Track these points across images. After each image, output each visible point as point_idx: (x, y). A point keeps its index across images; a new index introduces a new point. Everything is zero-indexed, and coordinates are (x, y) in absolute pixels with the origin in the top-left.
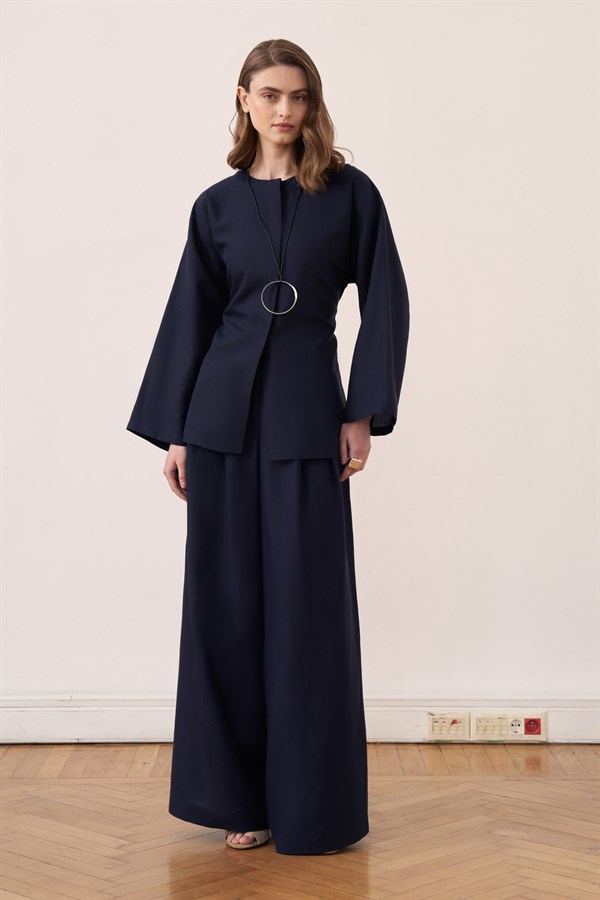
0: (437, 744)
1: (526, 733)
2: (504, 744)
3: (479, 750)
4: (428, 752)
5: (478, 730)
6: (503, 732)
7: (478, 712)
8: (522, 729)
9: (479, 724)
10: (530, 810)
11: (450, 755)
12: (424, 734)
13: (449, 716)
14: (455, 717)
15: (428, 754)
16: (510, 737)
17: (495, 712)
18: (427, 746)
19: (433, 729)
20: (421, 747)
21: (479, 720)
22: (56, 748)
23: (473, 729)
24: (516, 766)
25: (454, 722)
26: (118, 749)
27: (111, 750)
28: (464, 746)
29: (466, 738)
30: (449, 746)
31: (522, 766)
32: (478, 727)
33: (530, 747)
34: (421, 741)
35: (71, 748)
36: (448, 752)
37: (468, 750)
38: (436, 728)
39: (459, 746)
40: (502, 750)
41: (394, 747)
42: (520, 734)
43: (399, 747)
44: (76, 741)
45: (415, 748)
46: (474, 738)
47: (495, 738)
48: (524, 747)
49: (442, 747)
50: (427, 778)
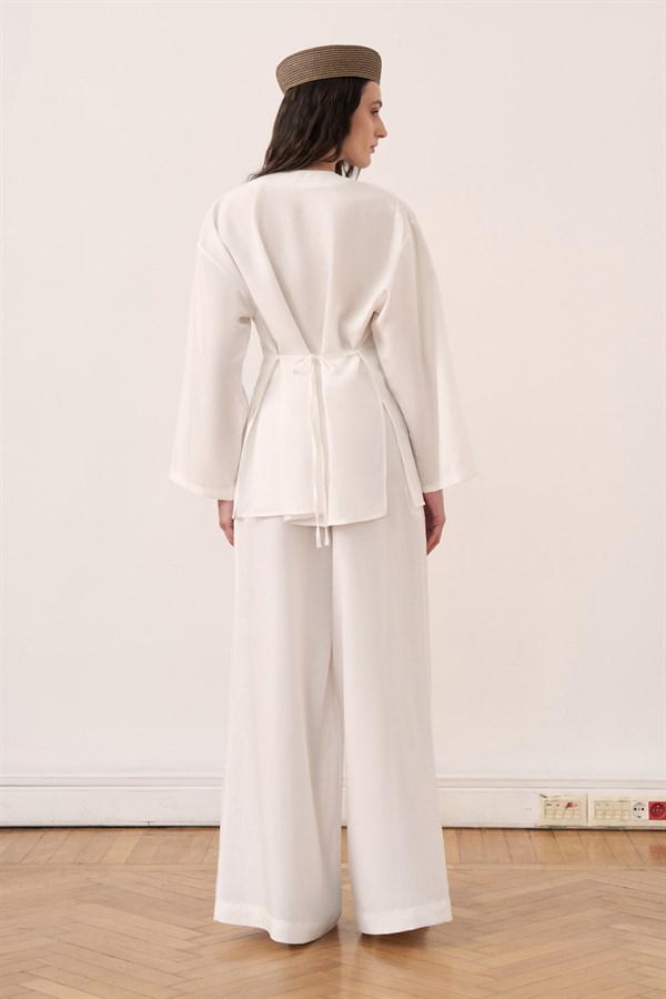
0: (550, 830)
1: (650, 819)
2: (626, 831)
3: (598, 836)
4: (539, 840)
5: (596, 814)
6: (625, 817)
7: (596, 795)
8: (646, 814)
9: (598, 808)
10: (654, 902)
11: (564, 841)
12: (535, 818)
13: (564, 798)
14: (570, 799)
15: (539, 841)
16: (632, 823)
17: (615, 794)
18: (537, 833)
19: (545, 813)
20: (532, 833)
21: (597, 803)
22: (124, 832)
23: (591, 813)
24: (639, 854)
25: (569, 805)
26: (194, 833)
27: (185, 834)
28: (581, 833)
29: (583, 824)
30: (564, 832)
31: (647, 854)
32: (596, 811)
33: (656, 834)
34: (533, 826)
35: (141, 832)
36: (562, 839)
37: (586, 836)
38: (548, 812)
39: (575, 833)
40: (623, 837)
41: (502, 832)
42: (644, 820)
43: (508, 833)
44: (146, 824)
45: (526, 834)
46: (591, 823)
47: (615, 823)
48: (649, 834)
49: (556, 833)
50: (538, 867)
